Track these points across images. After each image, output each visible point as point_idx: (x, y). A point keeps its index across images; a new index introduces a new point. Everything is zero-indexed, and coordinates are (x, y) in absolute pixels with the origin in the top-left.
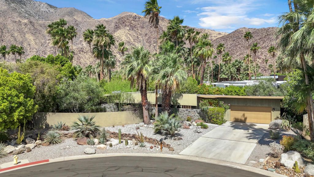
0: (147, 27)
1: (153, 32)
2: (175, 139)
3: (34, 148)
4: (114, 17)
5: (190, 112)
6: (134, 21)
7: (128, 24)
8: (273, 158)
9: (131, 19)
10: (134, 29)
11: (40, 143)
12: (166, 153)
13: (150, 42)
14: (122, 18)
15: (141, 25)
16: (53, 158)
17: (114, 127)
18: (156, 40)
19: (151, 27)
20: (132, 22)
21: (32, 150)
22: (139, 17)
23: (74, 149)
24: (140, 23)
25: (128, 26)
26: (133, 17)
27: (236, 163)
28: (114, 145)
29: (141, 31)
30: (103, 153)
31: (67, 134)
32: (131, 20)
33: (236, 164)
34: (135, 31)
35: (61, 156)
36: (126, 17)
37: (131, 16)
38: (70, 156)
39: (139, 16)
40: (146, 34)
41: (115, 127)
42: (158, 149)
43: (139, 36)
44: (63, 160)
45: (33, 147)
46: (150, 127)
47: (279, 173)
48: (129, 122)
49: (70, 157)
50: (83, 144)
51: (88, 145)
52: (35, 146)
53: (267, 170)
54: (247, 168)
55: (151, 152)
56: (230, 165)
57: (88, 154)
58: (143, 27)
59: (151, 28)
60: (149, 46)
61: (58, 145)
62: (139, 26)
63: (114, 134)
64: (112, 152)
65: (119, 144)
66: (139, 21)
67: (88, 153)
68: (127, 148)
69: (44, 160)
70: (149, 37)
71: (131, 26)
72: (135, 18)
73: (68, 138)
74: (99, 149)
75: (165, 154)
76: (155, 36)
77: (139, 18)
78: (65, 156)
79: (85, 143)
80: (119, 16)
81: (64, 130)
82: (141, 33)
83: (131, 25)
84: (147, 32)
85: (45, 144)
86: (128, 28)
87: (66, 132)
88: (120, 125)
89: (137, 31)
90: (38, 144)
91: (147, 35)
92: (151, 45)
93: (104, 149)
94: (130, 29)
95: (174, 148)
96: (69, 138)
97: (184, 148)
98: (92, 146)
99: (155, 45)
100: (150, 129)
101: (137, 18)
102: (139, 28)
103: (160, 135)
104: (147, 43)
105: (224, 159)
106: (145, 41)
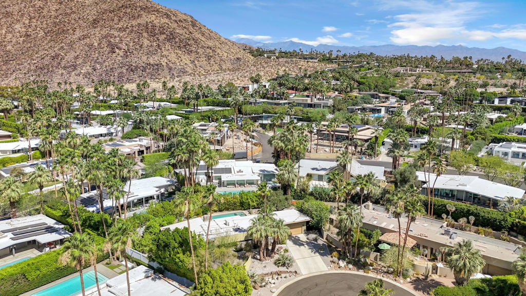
8: (334, 264)
42: (293, 276)
57: (274, 292)
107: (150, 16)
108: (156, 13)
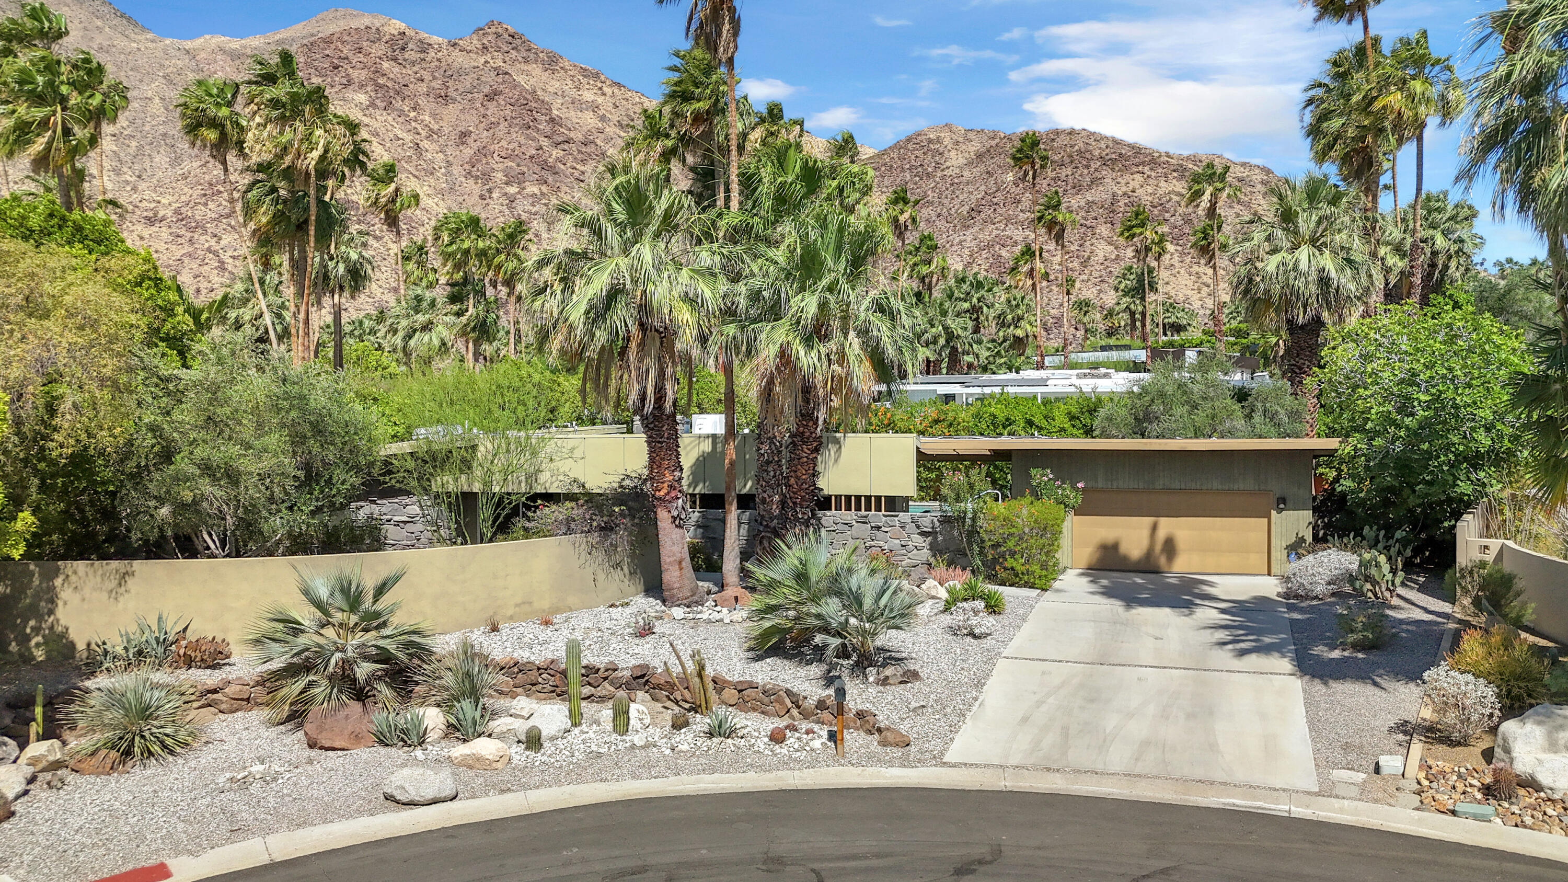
0: (469, 96)
1: (503, 125)
2: (885, 682)
3: (26, 792)
4: (277, 37)
5: (879, 528)
6: (395, 59)
7: (358, 75)
8: (1442, 749)
9: (378, 50)
10: (398, 103)
11: (59, 756)
12: (871, 759)
13: (486, 177)
14: (328, 41)
15: (434, 84)
16: (190, 853)
17: (495, 629)
18: (518, 170)
19: (491, 99)
20: (386, 65)
21: (18, 807)
22: (420, 41)
23: (304, 781)
24: (427, 76)
25: (362, 86)
26: (391, 42)
27: (1275, 790)
28: (553, 739)
29: (433, 115)
30: (503, 791)
31: (215, 691)
32: (380, 53)
33: (1275, 794)
34: (401, 113)
35: (237, 832)
36: (346, 38)
37: (376, 35)
38: (299, 825)
39: (424, 35)
40: (464, 135)
41: (505, 628)
42: (817, 744)
43: (425, 144)
44: (264, 860)
45: (19, 788)
46: (709, 622)
47: (1525, 827)
48: (572, 600)
49: (301, 832)
50: (349, 746)
51: (382, 750)
52: (32, 780)
53: (1454, 813)
54: (1341, 810)
55: (785, 764)
56: (1249, 803)
57: (412, 804)
58: (445, 98)
59: (492, 106)
60: (482, 197)
61: (181, 761)
62: (423, 88)
63: (516, 670)
64: (558, 783)
65: (576, 731)
66: (424, 65)
67: (413, 795)
68: (633, 747)
69: (130, 867)
70: (483, 152)
71: (381, 86)
72: (399, 44)
73: (222, 716)
74: (471, 767)
75: (870, 770)
76: (511, 147)
77: (424, 47)
78: (268, 831)
79: (357, 739)
80: (305, 32)
81: (189, 662)
82: (436, 127)
83: (381, 81)
84: (470, 121)
85: (94, 761)
86: (362, 98)
87: (210, 678)
88: (525, 618)
89: (412, 114)
90: (44, 764)
91: (470, 140)
92: (490, 191)
93: (499, 765)
94: (373, 105)
95: (904, 728)
96: (232, 712)
97: (954, 729)
98: (419, 753)
99: (512, 190)
100: (711, 628)
101: (410, 46)
102: (422, 101)
103: (785, 662)
104: (471, 181)
105: (1199, 773)
106: (456, 170)
107: (1128, 177)
108: (1146, 169)
